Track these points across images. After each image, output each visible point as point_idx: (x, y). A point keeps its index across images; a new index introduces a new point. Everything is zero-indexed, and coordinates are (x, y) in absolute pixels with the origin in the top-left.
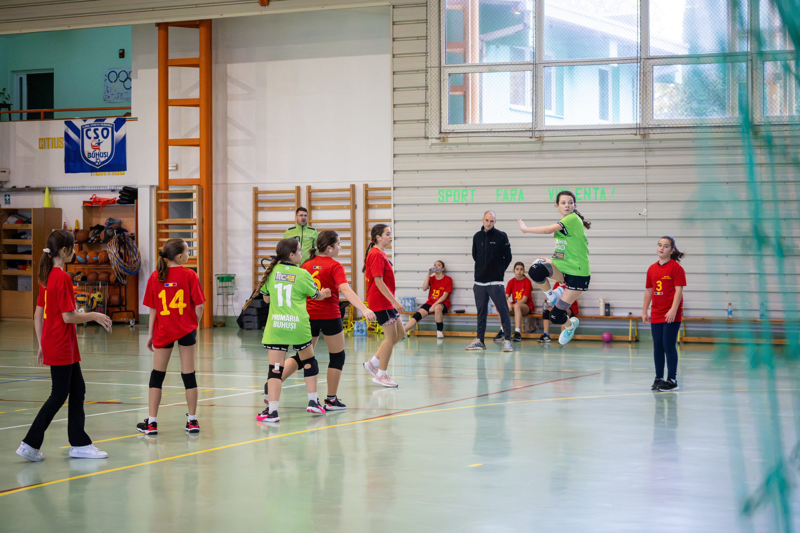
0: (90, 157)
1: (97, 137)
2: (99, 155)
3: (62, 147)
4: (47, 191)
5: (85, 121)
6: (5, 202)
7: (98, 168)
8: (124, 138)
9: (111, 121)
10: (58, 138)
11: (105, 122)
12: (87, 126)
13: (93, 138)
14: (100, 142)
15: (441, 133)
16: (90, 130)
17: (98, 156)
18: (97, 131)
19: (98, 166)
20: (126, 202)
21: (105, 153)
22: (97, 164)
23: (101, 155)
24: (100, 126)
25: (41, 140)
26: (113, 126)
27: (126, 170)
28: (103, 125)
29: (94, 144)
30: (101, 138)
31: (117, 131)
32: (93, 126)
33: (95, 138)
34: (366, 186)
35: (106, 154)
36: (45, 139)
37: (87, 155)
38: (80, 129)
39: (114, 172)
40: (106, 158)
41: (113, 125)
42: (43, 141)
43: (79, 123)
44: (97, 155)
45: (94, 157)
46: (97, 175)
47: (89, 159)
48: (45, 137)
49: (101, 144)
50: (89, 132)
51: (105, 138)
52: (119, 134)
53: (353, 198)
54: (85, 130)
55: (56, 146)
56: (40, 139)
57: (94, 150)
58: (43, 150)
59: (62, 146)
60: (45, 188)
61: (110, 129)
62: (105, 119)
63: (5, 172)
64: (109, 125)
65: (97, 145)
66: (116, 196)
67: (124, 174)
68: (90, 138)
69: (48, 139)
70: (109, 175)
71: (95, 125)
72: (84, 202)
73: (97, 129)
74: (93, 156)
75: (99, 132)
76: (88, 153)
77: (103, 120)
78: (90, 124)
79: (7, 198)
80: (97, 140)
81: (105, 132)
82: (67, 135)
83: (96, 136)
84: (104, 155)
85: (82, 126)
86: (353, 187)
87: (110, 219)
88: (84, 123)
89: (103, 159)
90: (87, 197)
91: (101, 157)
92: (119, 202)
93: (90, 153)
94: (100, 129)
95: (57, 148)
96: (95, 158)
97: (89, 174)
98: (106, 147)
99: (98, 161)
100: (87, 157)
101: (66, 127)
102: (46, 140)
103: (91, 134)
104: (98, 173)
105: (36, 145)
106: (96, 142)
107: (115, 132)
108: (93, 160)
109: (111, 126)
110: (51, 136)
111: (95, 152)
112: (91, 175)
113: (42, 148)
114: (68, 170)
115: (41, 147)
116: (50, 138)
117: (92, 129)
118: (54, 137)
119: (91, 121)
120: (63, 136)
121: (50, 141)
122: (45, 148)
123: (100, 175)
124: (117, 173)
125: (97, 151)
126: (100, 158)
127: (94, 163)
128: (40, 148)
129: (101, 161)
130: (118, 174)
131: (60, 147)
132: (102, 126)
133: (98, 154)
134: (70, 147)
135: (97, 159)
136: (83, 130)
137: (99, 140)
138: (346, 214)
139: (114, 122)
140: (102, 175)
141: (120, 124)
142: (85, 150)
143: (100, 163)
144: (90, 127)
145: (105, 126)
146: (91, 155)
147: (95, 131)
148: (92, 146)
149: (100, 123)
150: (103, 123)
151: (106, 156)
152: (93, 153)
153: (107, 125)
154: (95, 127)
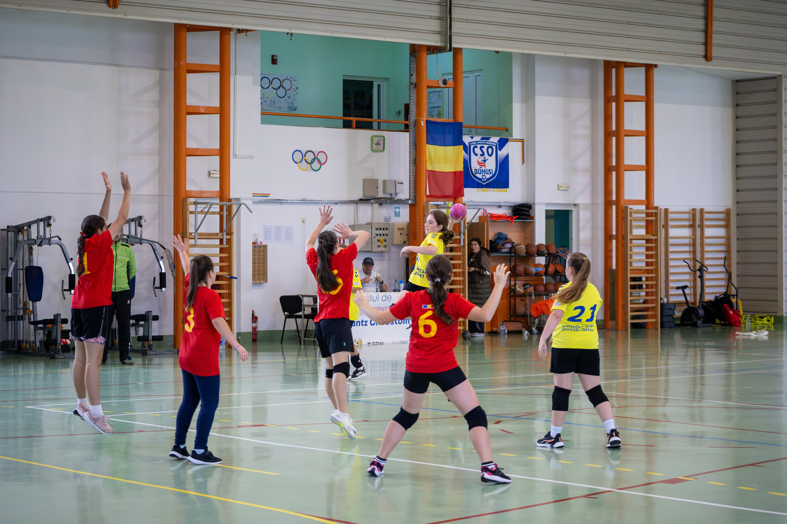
0: (477, 174)
5: (472, 138)
6: (395, 215)
7: (484, 184)
8: (508, 155)
9: (495, 140)
12: (473, 143)
13: (479, 155)
14: (486, 159)
16: (476, 147)
17: (483, 173)
18: (483, 149)
19: (484, 182)
23: (487, 173)
24: (485, 144)
26: (497, 145)
27: (508, 188)
28: (487, 143)
29: (480, 161)
30: (486, 155)
31: (500, 150)
32: (479, 144)
33: (481, 155)
34: (703, 210)
35: (491, 171)
37: (473, 172)
38: (468, 145)
39: (498, 189)
40: (491, 175)
43: (467, 139)
44: (483, 171)
45: (480, 174)
46: (483, 191)
47: (476, 175)
49: (486, 161)
50: (476, 149)
51: (490, 155)
52: (502, 153)
54: (472, 147)
57: (480, 167)
61: (494, 147)
62: (490, 138)
63: (402, 183)
64: (493, 144)
65: (483, 162)
67: (506, 191)
68: (476, 155)
71: (481, 142)
73: (483, 147)
74: (480, 172)
75: (485, 150)
76: (475, 169)
77: (488, 139)
79: (397, 210)
80: (483, 157)
81: (490, 150)
83: (482, 153)
84: (489, 172)
85: (469, 143)
86: (694, 210)
87: (500, 234)
88: (471, 140)
89: (488, 176)
91: (487, 174)
93: (477, 170)
94: (486, 146)
97: (476, 189)
98: (491, 164)
99: (484, 177)
103: (478, 151)
104: (484, 189)
106: (483, 159)
108: (480, 176)
111: (481, 169)
112: (478, 191)
117: (479, 146)
119: (477, 138)
123: (485, 191)
124: (500, 189)
125: (483, 168)
126: (486, 174)
127: (480, 179)
129: (487, 178)
130: (502, 191)
136: (470, 146)
137: (485, 158)
139: (497, 142)
140: (487, 191)
141: (503, 143)
142: (472, 166)
143: (485, 180)
144: (477, 144)
145: (489, 145)
146: (478, 171)
147: (481, 147)
148: (478, 162)
149: (486, 141)
150: (489, 142)
151: (490, 174)
152: (479, 170)
153: (491, 144)
154: (481, 144)
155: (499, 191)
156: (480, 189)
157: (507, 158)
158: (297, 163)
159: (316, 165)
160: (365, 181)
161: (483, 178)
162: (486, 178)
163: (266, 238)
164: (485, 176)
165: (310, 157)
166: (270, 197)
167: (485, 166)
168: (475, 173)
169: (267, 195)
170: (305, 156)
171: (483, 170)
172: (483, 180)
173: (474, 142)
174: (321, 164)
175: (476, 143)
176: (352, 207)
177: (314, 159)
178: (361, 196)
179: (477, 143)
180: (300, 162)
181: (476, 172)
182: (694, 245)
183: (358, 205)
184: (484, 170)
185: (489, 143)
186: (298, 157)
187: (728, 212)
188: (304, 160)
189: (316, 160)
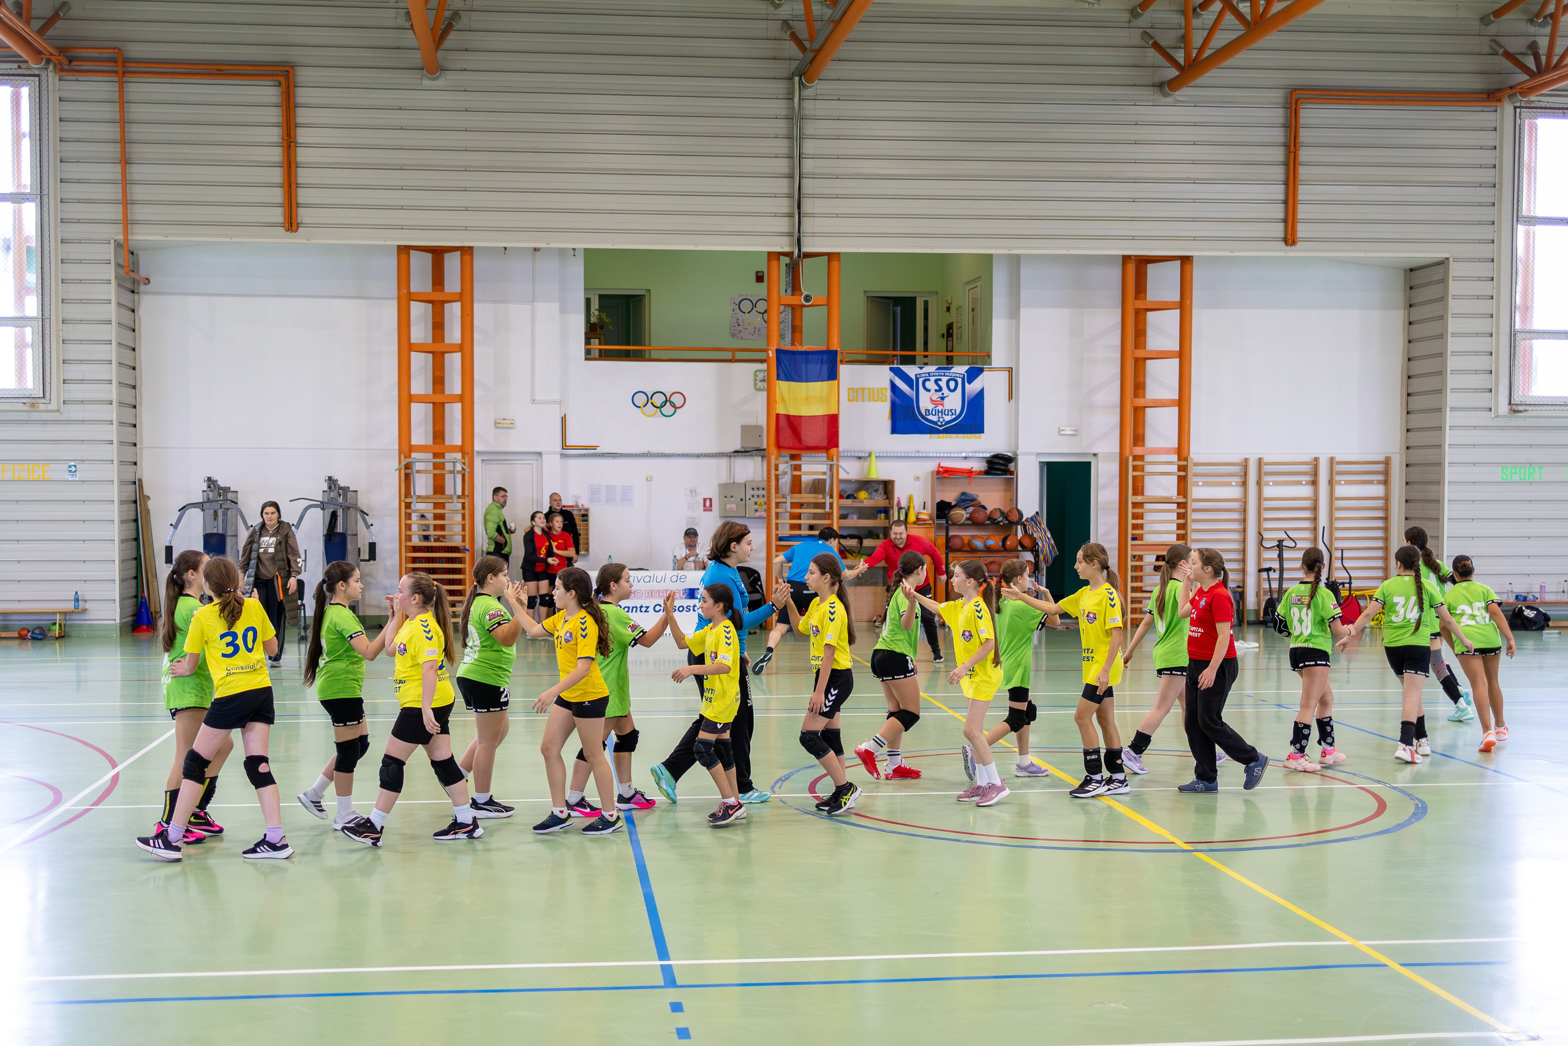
0: (929, 415)
1: (940, 389)
3: (886, 401)
4: (873, 457)
5: (921, 368)
7: (941, 429)
8: (982, 391)
9: (960, 370)
10: (879, 389)
11: (952, 371)
12: (924, 375)
13: (933, 391)
14: (945, 396)
15: (1510, 403)
16: (929, 380)
17: (940, 414)
18: (939, 382)
19: (941, 426)
20: (995, 473)
21: (951, 410)
23: (946, 413)
24: (944, 375)
25: (851, 391)
26: (964, 376)
27: (983, 432)
28: (948, 374)
29: (934, 398)
30: (945, 390)
31: (970, 382)
32: (934, 376)
33: (936, 391)
34: (1332, 459)
35: (953, 412)
36: (857, 389)
37: (923, 413)
38: (914, 378)
39: (965, 435)
40: (954, 417)
42: (854, 391)
43: (912, 371)
44: (939, 412)
45: (935, 415)
46: (939, 437)
47: (927, 417)
48: (859, 387)
49: (946, 399)
50: (928, 384)
51: (952, 391)
52: (973, 388)
53: (1315, 473)
54: (921, 380)
55: (876, 398)
56: (849, 389)
57: (934, 406)
58: (854, 404)
59: (884, 398)
60: (870, 455)
61: (960, 380)
62: (952, 368)
64: (958, 375)
65: (939, 399)
66: (979, 466)
67: (980, 437)
68: (929, 391)
69: (863, 389)
70: (957, 438)
71: (937, 374)
73: (940, 380)
74: (934, 413)
75: (943, 384)
76: (926, 410)
77: (948, 369)
78: (929, 373)
80: (940, 394)
81: (952, 384)
82: (893, 387)
83: (937, 388)
84: (950, 413)
85: (916, 375)
86: (1316, 459)
87: (963, 494)
89: (948, 418)
90: (932, 466)
91: (946, 415)
92: (987, 473)
93: (929, 410)
94: (944, 379)
95: (878, 401)
96: (937, 416)
97: (928, 436)
98: (954, 402)
99: (941, 420)
100: (924, 414)
101: (892, 374)
102: (860, 391)
103: (930, 384)
104: (941, 435)
106: (939, 396)
107: (967, 384)
108: (934, 418)
109: (962, 376)
110: (867, 386)
111: (937, 408)
112: (930, 438)
113: (853, 401)
114: (895, 430)
115: (851, 398)
116: (865, 388)
117: (933, 379)
118: (872, 387)
119: (931, 369)
120: (888, 386)
121: (866, 393)
122: (857, 401)
123: (943, 437)
124: (969, 435)
125: (940, 408)
126: (944, 416)
127: (934, 423)
128: (849, 400)
129: (946, 420)
130: (971, 438)
131: (882, 401)
132: (947, 376)
133: (942, 412)
134: (898, 401)
135: (939, 418)
136: (917, 379)
137: (943, 394)
138: (1306, 491)
139: (965, 373)
140: (947, 438)
141: (973, 374)
142: (921, 405)
143: (944, 423)
144: (930, 376)
145: (951, 376)
146: (930, 412)
147: (936, 381)
148: (931, 400)
149: (944, 373)
151: (953, 415)
152: (932, 410)
153: (954, 375)
154: (936, 376)
155: (967, 438)
156: (936, 435)
157: (980, 395)
158: (639, 407)
159: (668, 410)
160: (744, 428)
161: (939, 421)
162: (944, 420)
163: (591, 501)
164: (942, 417)
165: (658, 400)
166: (599, 450)
167: (943, 405)
168: (926, 415)
169: (594, 448)
170: (651, 398)
172: (939, 424)
173: (925, 373)
174: (676, 408)
175: (927, 375)
176: (724, 461)
177: (666, 402)
178: (738, 447)
180: (644, 406)
181: (928, 413)
182: (1315, 509)
183: (733, 459)
186: (641, 399)
187: (1387, 462)
188: (649, 403)
189: (668, 403)
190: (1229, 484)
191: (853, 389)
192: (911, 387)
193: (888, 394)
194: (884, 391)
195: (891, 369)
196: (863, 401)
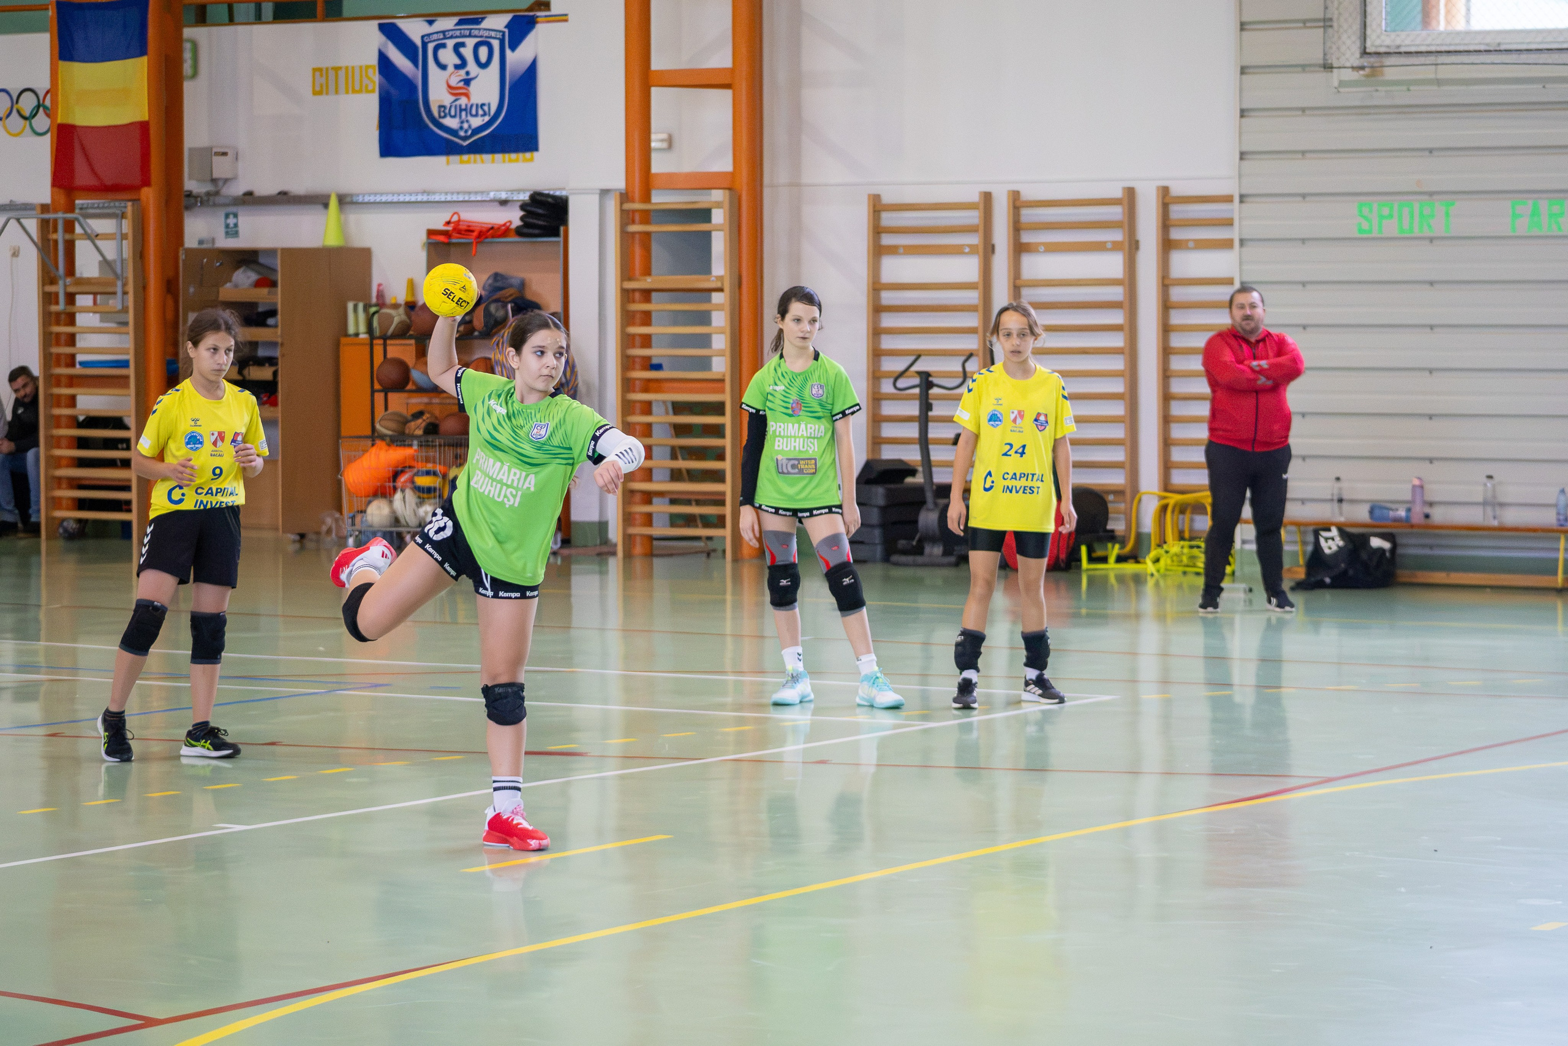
0: (445, 117)
1: (463, 64)
2: (467, 110)
3: (373, 91)
4: (333, 203)
5: (431, 23)
6: (227, 233)
7: (465, 143)
8: (534, 64)
9: (498, 23)
10: (361, 67)
11: (485, 24)
12: (435, 37)
13: (451, 68)
14: (471, 76)
15: (1364, 53)
16: (444, 46)
17: (464, 113)
18: (462, 50)
19: (464, 138)
20: (537, 231)
21: (483, 105)
22: (462, 134)
23: (474, 112)
24: (470, 36)
25: (317, 73)
26: (504, 35)
27: (537, 149)
28: (476, 32)
29: (454, 82)
30: (472, 66)
31: (513, 48)
32: (451, 37)
33: (457, 67)
34: (1165, 191)
35: (486, 108)
36: (327, 69)
37: (436, 112)
38: (419, 43)
39: (507, 156)
40: (487, 118)
41: (504, 33)
42: (321, 75)
43: (415, 29)
44: (461, 110)
45: (454, 117)
46: (462, 162)
47: (441, 120)
48: (329, 65)
49: (473, 83)
50: (442, 53)
51: (483, 66)
52: (518, 58)
53: (1130, 223)
54: (431, 47)
55: (357, 87)
56: (315, 70)
57: (453, 98)
58: (323, 98)
59: (370, 88)
60: (328, 197)
61: (496, 44)
62: (483, 19)
63: (225, 154)
64: (493, 34)
65: (461, 84)
66: (514, 217)
67: (532, 160)
68: (443, 67)
69: (336, 69)
70: (493, 161)
71: (458, 33)
72: (431, 233)
73: (463, 45)
74: (453, 113)
75: (468, 52)
76: (440, 107)
77: (478, 21)
78: (444, 32)
79: (231, 221)
80: (462, 72)
81: (483, 52)
82: (384, 62)
83: (458, 62)
84: (481, 112)
85: (423, 37)
86: (1131, 193)
87: (496, 276)
88: (426, 29)
89: (476, 122)
90: (438, 220)
91: (472, 115)
92: (519, 232)
93: (444, 107)
94: (471, 42)
95: (360, 91)
96: (459, 119)
97: (441, 160)
98: (486, 89)
99: (466, 126)
100: (437, 116)
101: (383, 38)
102: (332, 73)
103: (448, 56)
104: (465, 157)
105: (304, 84)
106: (462, 78)
107: (508, 52)
108: (451, 123)
109: (499, 35)
110: (343, 63)
111: (458, 103)
112: (448, 163)
113: (320, 93)
114: (388, 149)
115: (318, 89)
116: (340, 68)
117: (450, 43)
118: (350, 64)
119: (446, 24)
120: (374, 60)
121: (342, 74)
122: (327, 94)
123: (468, 162)
124: (513, 156)
125: (463, 101)
126: (469, 118)
127: (454, 132)
128: (315, 93)
129: (473, 127)
130: (517, 161)
131: (368, 92)
132: (476, 36)
134: (394, 92)
135: (462, 122)
136: (425, 45)
137: (468, 73)
138: (1112, 265)
139: (506, 27)
140: (475, 162)
141: (520, 30)
142: (431, 97)
143: (469, 132)
144: (445, 38)
145: (481, 37)
146: (447, 111)
147: (457, 48)
148: (449, 87)
149: (471, 29)
150: (479, 29)
151: (485, 114)
152: (451, 106)
153: (486, 34)
154: (457, 37)
155: (510, 161)
156: (454, 158)
157: (532, 70)
159: (41, 121)
161: (461, 128)
162: (470, 126)
164: (467, 121)
165: (27, 103)
168: (440, 117)
170: (18, 103)
171: (463, 107)
173: (437, 33)
175: (442, 36)
177: (38, 107)
179: (444, 35)
180: (8, 116)
181: (442, 114)
184: (466, 105)
185: (481, 33)
188: (14, 111)
189: (41, 109)
190: (956, 251)
191: (320, 70)
192: (415, 62)
193: (375, 77)
194: (370, 71)
195: (382, 27)
196: (337, 92)
